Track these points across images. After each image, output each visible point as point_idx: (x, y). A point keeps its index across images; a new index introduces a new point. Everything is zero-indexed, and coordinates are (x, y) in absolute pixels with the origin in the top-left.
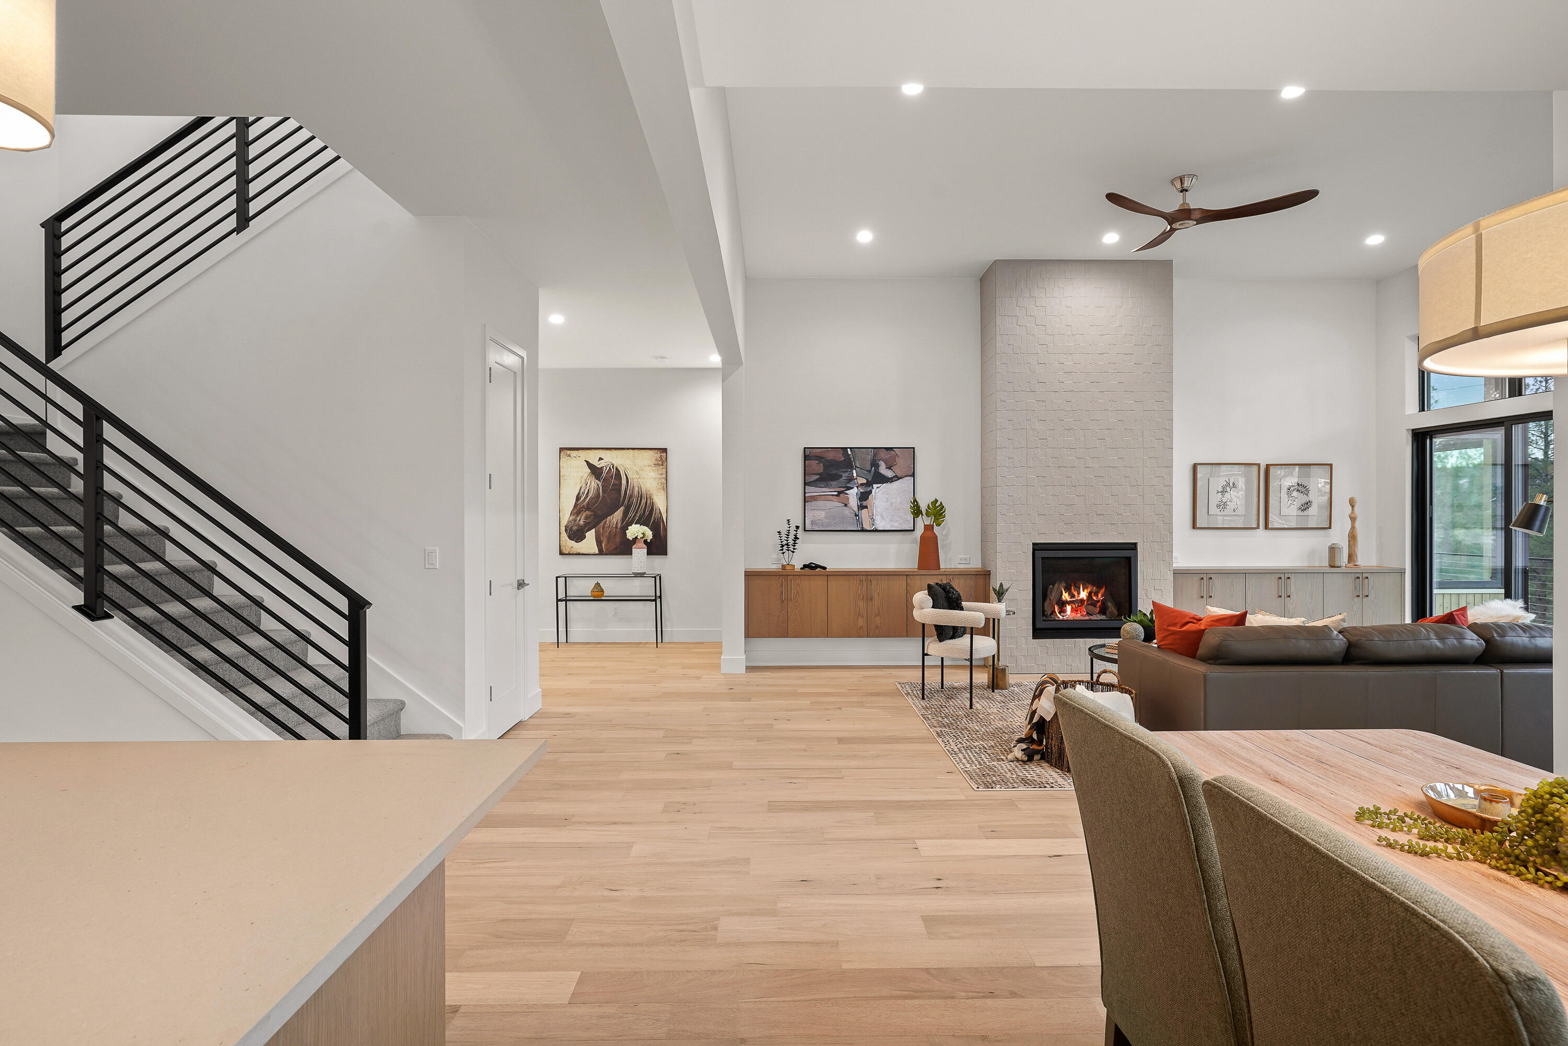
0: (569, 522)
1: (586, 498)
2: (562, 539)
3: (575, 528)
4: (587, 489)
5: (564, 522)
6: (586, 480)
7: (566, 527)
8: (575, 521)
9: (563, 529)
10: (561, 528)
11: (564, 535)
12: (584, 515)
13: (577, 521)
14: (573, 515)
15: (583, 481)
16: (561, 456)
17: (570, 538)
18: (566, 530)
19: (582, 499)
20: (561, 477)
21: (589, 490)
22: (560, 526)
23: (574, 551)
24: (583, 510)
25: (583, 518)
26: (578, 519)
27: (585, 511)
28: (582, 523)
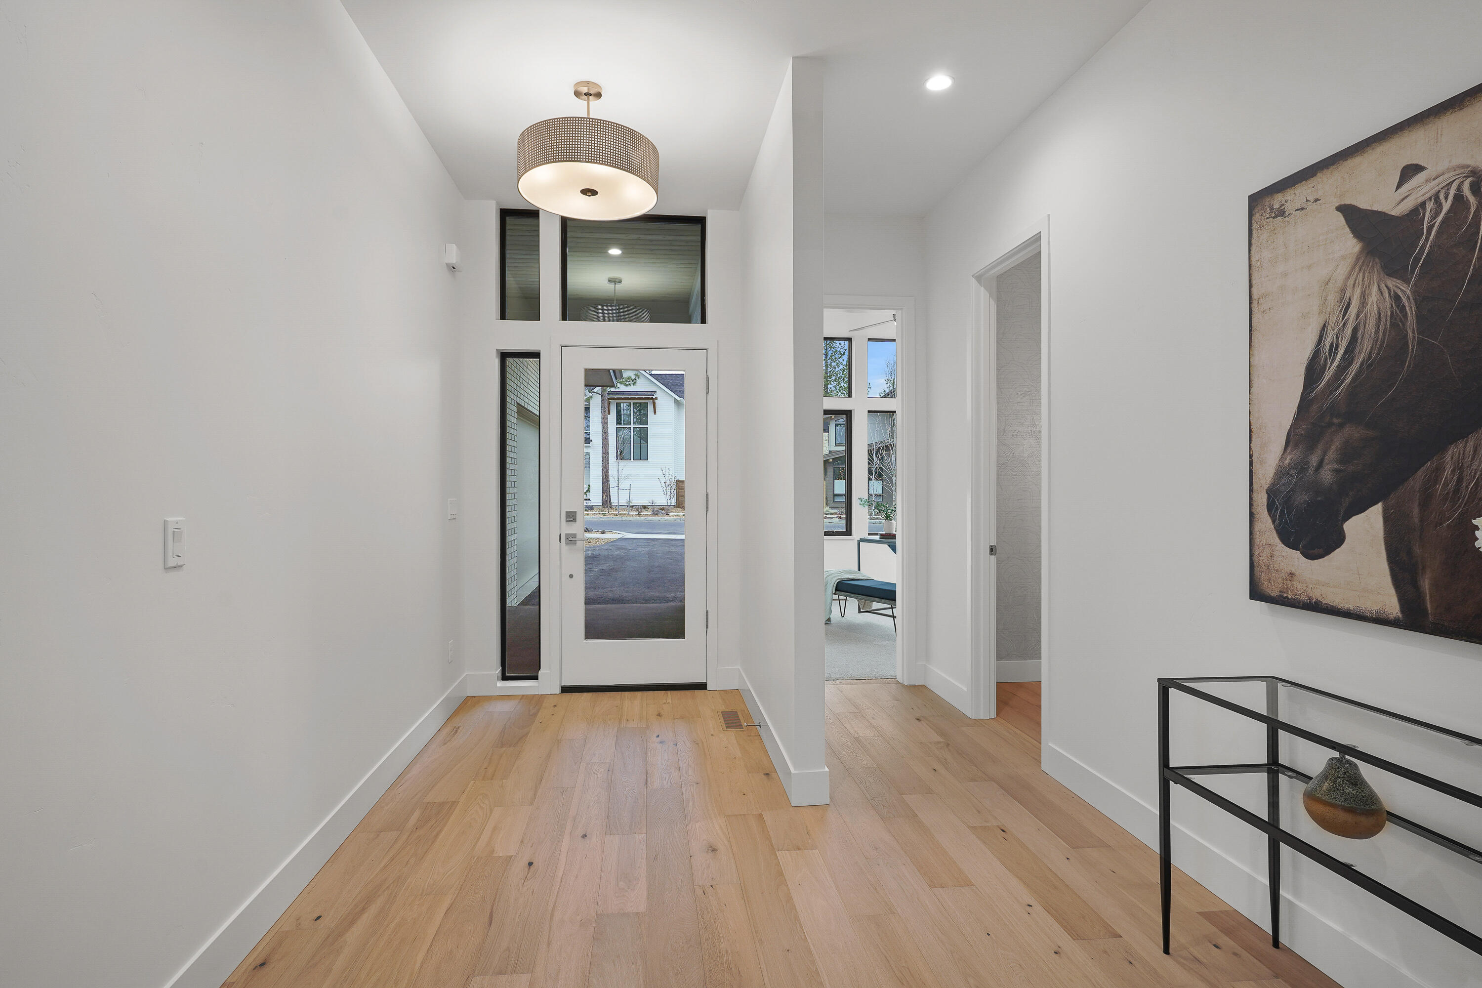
0: (1281, 473)
1: (1342, 369)
2: (1257, 540)
3: (1302, 498)
4: (1349, 331)
5: (1267, 474)
6: (1343, 291)
7: (1271, 493)
8: (1301, 467)
9: (1262, 499)
10: (1255, 495)
11: (1265, 522)
12: (1337, 444)
13: (1311, 471)
14: (1296, 446)
15: (1333, 298)
16: (1255, 226)
17: (1289, 538)
18: (1270, 507)
19: (1328, 375)
20: (1255, 304)
21: (1355, 330)
22: (1251, 491)
23: (1299, 590)
24: (1330, 424)
25: (1331, 455)
26: (1314, 460)
27: (1341, 426)
28: (1327, 476)
